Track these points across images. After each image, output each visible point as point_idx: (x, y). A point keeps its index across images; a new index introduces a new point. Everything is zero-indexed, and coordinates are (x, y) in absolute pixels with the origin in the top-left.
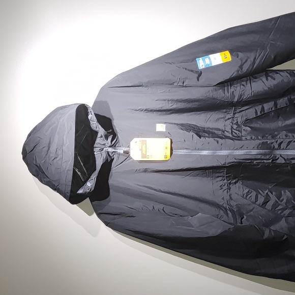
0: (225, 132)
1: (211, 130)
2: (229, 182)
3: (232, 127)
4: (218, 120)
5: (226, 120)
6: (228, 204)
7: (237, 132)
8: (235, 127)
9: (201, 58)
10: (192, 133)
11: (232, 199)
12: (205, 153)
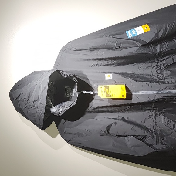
0: (153, 76)
1: (143, 76)
2: (155, 113)
3: (157, 72)
4: (147, 68)
5: (152, 68)
6: (154, 129)
7: (161, 75)
8: (159, 71)
9: (129, 31)
10: (130, 79)
11: (157, 126)
12: (140, 93)
